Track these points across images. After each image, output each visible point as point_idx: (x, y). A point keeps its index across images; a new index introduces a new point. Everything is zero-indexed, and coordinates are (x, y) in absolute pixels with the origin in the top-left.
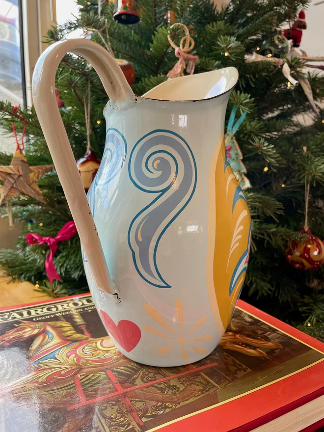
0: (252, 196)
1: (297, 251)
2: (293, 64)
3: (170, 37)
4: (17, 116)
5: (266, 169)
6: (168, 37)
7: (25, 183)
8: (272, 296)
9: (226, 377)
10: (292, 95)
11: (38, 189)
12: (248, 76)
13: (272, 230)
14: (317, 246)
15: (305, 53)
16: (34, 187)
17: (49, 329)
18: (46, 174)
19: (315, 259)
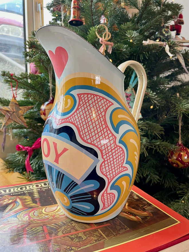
0: (142, 123)
1: (175, 156)
2: (171, 45)
3: (97, 32)
4: (13, 79)
5: (152, 107)
7: (16, 116)
8: (161, 184)
9: (113, 233)
10: (174, 63)
11: (23, 119)
12: (144, 53)
13: (157, 144)
14: (187, 153)
15: (184, 38)
16: (21, 119)
17: (18, 200)
18: (30, 111)
19: (185, 162)
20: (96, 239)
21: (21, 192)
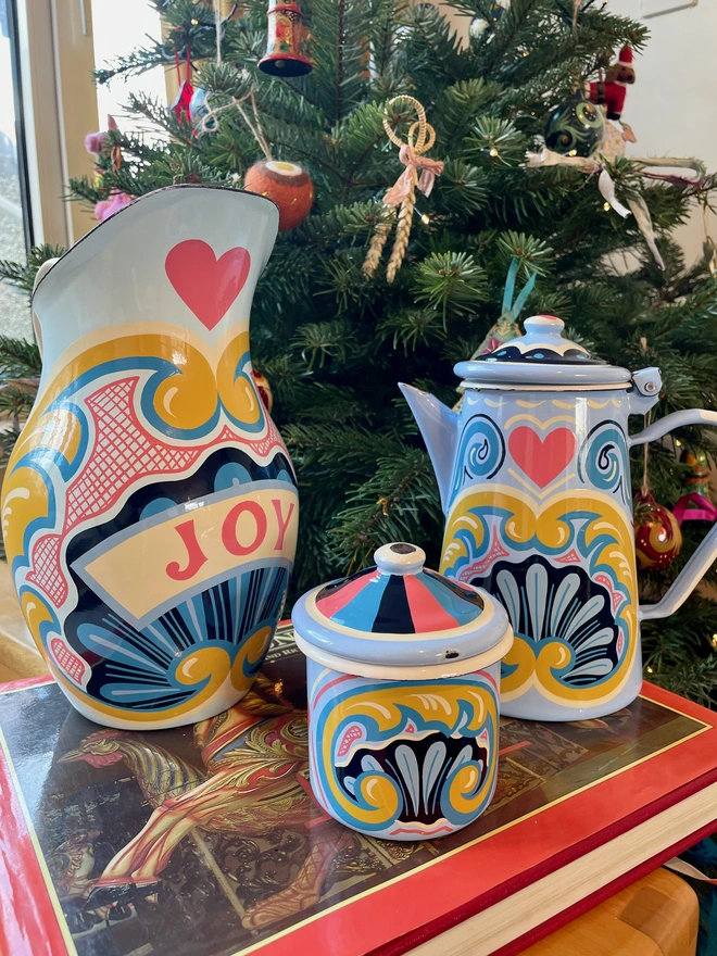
2: (619, 172)
3: (389, 122)
6: (385, 121)
9: (550, 763)
12: (533, 194)
14: (664, 526)
15: (630, 130)
19: (660, 550)
20: (514, 781)
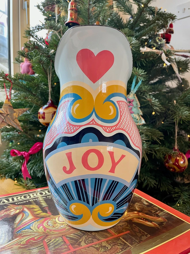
0: (146, 128)
1: (171, 161)
4: (7, 79)
5: (154, 113)
7: (11, 119)
9: (136, 240)
10: (166, 71)
11: (18, 122)
12: (142, 60)
13: (157, 149)
14: (183, 159)
15: (173, 47)
16: (16, 122)
17: (25, 209)
18: (23, 113)
19: (182, 166)
20: (121, 247)
21: (26, 200)
